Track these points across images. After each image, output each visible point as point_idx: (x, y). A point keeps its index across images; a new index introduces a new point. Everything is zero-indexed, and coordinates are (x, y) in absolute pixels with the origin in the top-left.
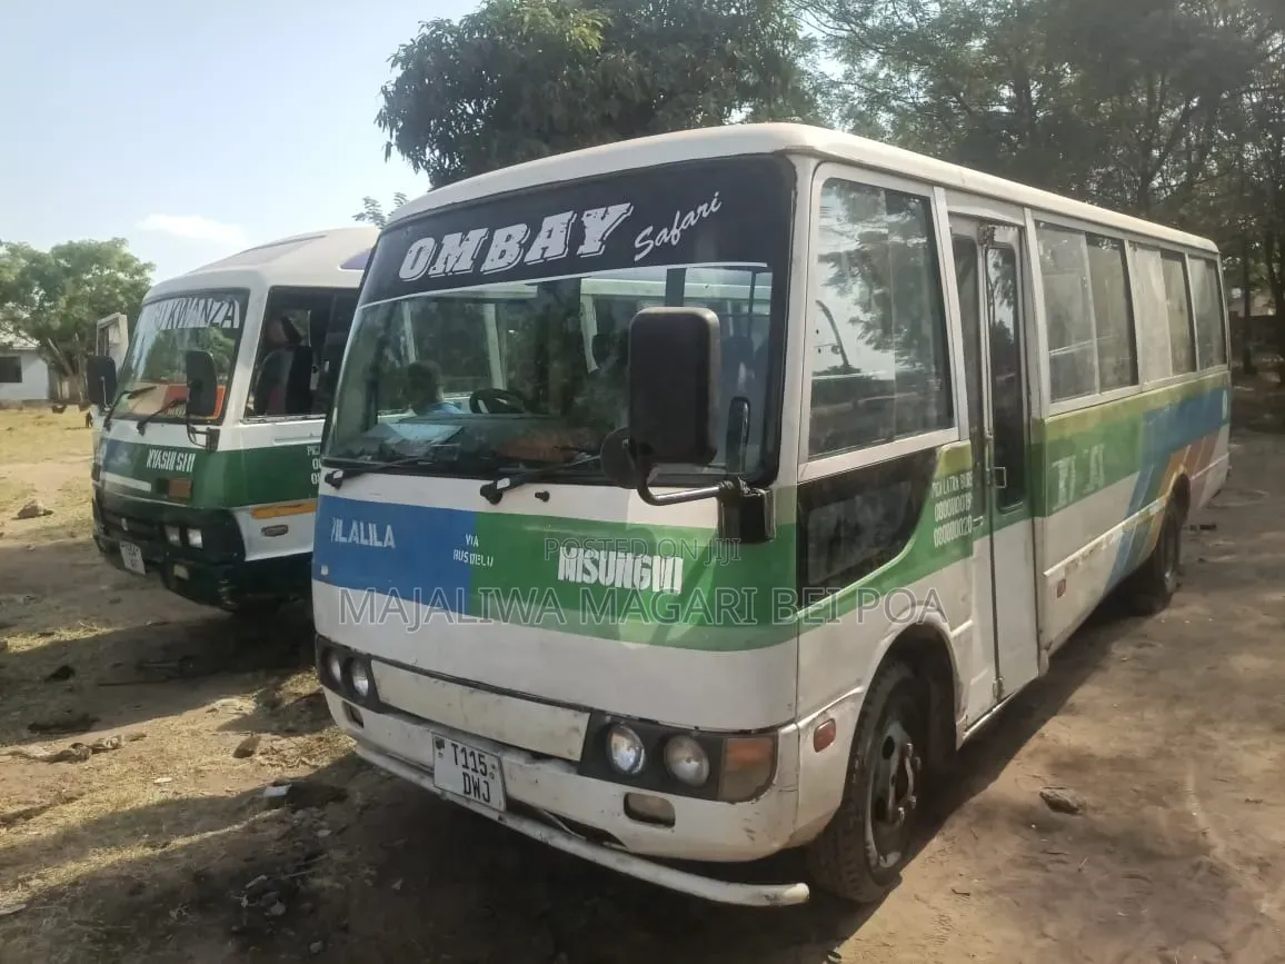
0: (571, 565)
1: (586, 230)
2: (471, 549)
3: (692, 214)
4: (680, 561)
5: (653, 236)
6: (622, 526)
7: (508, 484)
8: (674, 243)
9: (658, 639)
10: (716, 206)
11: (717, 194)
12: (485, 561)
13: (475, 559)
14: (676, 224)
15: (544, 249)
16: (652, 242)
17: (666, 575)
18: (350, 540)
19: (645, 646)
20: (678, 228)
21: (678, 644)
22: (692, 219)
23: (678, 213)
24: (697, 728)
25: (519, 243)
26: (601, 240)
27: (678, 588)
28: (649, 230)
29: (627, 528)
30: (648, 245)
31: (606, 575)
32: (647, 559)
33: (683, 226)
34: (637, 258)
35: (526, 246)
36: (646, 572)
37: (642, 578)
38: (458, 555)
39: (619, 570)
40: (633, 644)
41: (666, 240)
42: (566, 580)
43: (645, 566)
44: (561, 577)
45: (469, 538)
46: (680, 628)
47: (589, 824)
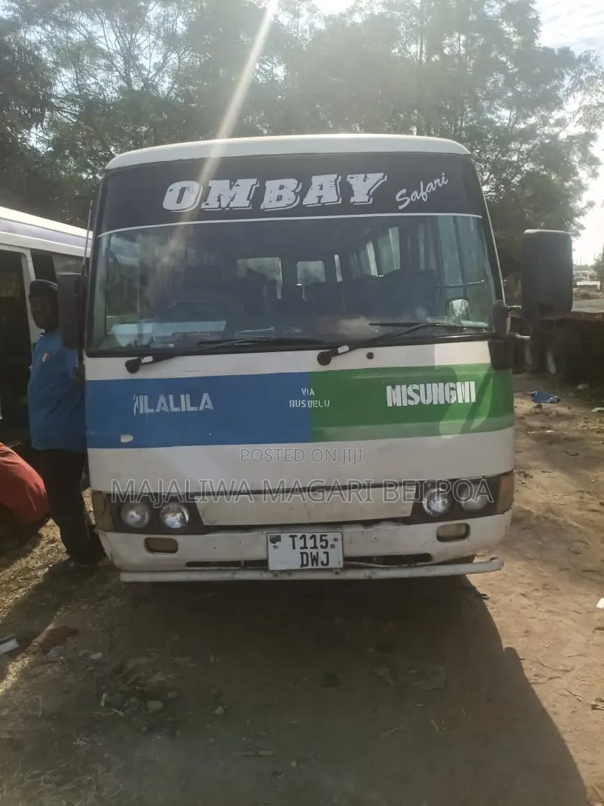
0: (396, 396)
1: (353, 187)
2: (308, 398)
3: (431, 184)
4: (473, 383)
5: (408, 195)
6: (434, 367)
7: (348, 349)
8: (425, 200)
9: (465, 430)
10: (445, 181)
11: (443, 174)
12: (322, 404)
13: (312, 404)
14: (422, 189)
15: (320, 197)
16: (408, 198)
17: (465, 393)
18: (158, 410)
19: (456, 436)
20: (424, 191)
21: (478, 430)
22: (432, 187)
23: (422, 183)
24: (484, 477)
25: (294, 191)
26: (368, 194)
27: (473, 400)
28: (404, 191)
29: (437, 368)
30: (406, 200)
31: (426, 398)
32: (452, 385)
33: (427, 190)
34: (401, 207)
35: (302, 194)
36: (453, 392)
37: (451, 397)
38: (293, 403)
39: (435, 394)
40: (449, 436)
41: (418, 198)
42: (395, 407)
43: (452, 389)
44: (390, 404)
45: (304, 392)
46: (478, 421)
47: (416, 553)
